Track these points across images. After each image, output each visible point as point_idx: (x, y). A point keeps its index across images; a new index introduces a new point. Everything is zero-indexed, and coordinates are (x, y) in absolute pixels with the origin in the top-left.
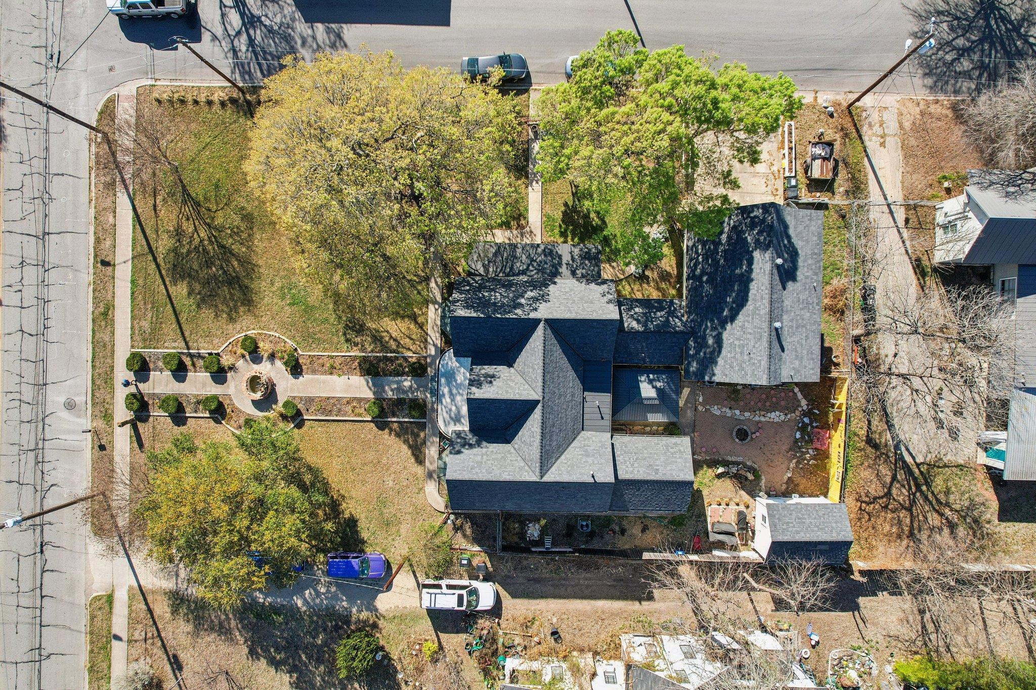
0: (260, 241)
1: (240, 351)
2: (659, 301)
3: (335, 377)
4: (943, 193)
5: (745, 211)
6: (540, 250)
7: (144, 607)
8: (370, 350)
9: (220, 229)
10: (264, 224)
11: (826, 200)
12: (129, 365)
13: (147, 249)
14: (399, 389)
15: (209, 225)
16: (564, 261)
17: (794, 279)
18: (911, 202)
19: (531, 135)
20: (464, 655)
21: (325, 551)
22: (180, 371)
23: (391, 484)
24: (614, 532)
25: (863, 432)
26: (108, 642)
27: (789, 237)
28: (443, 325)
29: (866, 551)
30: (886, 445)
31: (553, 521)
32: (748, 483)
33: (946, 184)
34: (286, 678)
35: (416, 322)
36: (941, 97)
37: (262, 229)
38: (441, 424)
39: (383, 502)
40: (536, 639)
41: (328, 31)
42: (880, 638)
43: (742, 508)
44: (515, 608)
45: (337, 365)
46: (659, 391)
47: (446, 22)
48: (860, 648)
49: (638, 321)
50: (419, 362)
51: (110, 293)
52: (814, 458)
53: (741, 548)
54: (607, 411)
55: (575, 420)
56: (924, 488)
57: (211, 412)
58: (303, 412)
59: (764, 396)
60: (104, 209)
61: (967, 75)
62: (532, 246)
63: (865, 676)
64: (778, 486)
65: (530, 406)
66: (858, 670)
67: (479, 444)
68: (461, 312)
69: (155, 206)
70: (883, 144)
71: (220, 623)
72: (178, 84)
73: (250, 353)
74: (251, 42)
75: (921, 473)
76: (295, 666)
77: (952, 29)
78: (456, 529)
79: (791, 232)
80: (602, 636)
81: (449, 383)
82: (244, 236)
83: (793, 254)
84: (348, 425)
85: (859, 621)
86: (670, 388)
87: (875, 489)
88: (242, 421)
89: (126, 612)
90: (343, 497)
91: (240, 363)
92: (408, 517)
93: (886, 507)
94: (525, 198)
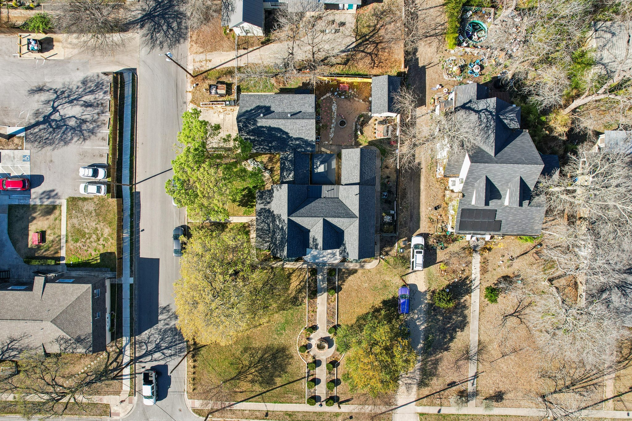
0: (256, 344)
1: (306, 353)
2: (281, 164)
3: (318, 310)
4: (232, 32)
5: (240, 130)
6: (259, 218)
7: (425, 399)
8: (305, 294)
9: (251, 362)
10: (248, 343)
11: (236, 87)
12: (313, 404)
13: (260, 396)
14: (323, 281)
15: (249, 368)
16: (264, 207)
17: (270, 107)
18: (236, 47)
19: (207, 221)
20: (447, 250)
21: (398, 315)
22: (316, 381)
23: (367, 285)
24: (389, 181)
25: (342, 67)
26: (441, 415)
27: (251, 110)
28: (292, 261)
29: (397, 64)
30: (347, 56)
31: (384, 210)
32: (365, 120)
33: (228, 32)
34: (459, 333)
35: (292, 273)
36: (189, 35)
37: (251, 343)
38: (336, 262)
39: (375, 288)
40: (439, 217)
41: (162, 313)
42: (438, 56)
43: (377, 122)
44: (424, 227)
45: (312, 309)
46: (322, 163)
47: (158, 260)
48: (443, 65)
49: (290, 174)
50: (310, 272)
51: (280, 413)
52: (353, 89)
53: (395, 122)
54: (330, 187)
55: (334, 202)
56: (367, 37)
57: (334, 367)
58: (334, 325)
59: (325, 113)
60: (242, 415)
61: (179, 24)
62: (257, 221)
63: (456, 63)
64: (367, 106)
65: (326, 223)
66: (453, 66)
67: (344, 245)
68: (285, 253)
69: (241, 392)
70: (210, 61)
71: (433, 364)
72: (186, 381)
73: (307, 349)
74: (167, 348)
75: (360, 39)
76: (453, 330)
77: (158, 32)
78: (387, 254)
79: (249, 109)
80: (438, 186)
81: (318, 258)
82: (254, 352)
83: (259, 107)
84: (340, 304)
85: (430, 65)
86: (320, 158)
87: (368, 60)
88: (338, 353)
89: (427, 407)
90: (373, 306)
91: (312, 353)
92: (382, 276)
93: (376, 55)
94: (236, 224)
